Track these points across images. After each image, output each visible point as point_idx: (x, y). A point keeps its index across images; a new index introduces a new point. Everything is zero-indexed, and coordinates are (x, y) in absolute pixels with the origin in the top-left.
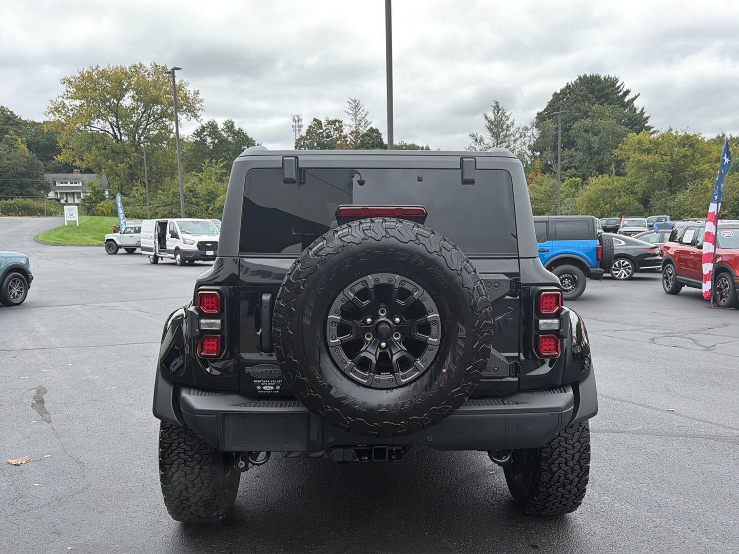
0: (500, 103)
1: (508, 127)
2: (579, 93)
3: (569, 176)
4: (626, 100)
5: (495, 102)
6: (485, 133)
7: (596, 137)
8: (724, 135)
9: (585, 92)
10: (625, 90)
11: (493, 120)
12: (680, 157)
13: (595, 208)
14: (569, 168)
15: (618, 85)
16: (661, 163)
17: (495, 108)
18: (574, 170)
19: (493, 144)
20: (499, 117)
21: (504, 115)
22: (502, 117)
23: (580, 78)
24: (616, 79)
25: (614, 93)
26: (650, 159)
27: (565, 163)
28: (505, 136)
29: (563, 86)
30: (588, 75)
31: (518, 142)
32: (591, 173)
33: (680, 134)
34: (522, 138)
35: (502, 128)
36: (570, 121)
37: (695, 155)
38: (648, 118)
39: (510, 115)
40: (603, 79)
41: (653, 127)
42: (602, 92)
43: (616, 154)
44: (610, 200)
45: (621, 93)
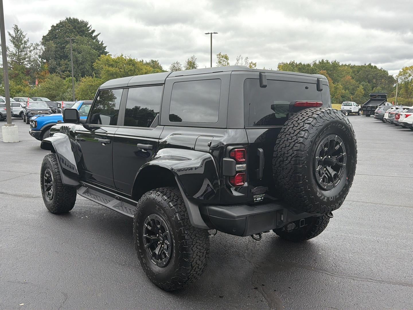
0: (18, 26)
1: (25, 42)
2: (68, 27)
3: (66, 75)
4: (93, 35)
5: (15, 25)
6: (9, 44)
7: (80, 55)
8: (143, 61)
9: (71, 27)
10: (92, 29)
11: (14, 36)
12: (129, 70)
13: (86, 95)
14: (65, 71)
15: (88, 26)
16: (120, 73)
17: (15, 29)
18: (69, 72)
19: (16, 51)
20: (19, 35)
21: (22, 34)
22: (21, 35)
23: (67, 19)
24: (87, 23)
25: (86, 30)
26: (114, 70)
27: (63, 68)
28: (24, 48)
29: (58, 22)
30: (72, 18)
31: (32, 53)
32: (78, 75)
33: (127, 58)
34: (35, 50)
35: (21, 43)
36: (64, 44)
37: (136, 70)
38: (106, 47)
39: (26, 35)
40: (80, 22)
41: (108, 52)
42: (80, 29)
43: (94, 65)
44: (94, 91)
45: (90, 31)
